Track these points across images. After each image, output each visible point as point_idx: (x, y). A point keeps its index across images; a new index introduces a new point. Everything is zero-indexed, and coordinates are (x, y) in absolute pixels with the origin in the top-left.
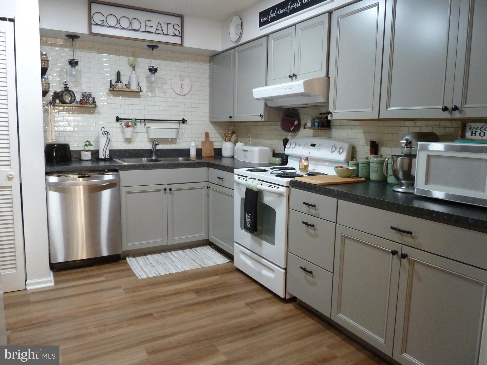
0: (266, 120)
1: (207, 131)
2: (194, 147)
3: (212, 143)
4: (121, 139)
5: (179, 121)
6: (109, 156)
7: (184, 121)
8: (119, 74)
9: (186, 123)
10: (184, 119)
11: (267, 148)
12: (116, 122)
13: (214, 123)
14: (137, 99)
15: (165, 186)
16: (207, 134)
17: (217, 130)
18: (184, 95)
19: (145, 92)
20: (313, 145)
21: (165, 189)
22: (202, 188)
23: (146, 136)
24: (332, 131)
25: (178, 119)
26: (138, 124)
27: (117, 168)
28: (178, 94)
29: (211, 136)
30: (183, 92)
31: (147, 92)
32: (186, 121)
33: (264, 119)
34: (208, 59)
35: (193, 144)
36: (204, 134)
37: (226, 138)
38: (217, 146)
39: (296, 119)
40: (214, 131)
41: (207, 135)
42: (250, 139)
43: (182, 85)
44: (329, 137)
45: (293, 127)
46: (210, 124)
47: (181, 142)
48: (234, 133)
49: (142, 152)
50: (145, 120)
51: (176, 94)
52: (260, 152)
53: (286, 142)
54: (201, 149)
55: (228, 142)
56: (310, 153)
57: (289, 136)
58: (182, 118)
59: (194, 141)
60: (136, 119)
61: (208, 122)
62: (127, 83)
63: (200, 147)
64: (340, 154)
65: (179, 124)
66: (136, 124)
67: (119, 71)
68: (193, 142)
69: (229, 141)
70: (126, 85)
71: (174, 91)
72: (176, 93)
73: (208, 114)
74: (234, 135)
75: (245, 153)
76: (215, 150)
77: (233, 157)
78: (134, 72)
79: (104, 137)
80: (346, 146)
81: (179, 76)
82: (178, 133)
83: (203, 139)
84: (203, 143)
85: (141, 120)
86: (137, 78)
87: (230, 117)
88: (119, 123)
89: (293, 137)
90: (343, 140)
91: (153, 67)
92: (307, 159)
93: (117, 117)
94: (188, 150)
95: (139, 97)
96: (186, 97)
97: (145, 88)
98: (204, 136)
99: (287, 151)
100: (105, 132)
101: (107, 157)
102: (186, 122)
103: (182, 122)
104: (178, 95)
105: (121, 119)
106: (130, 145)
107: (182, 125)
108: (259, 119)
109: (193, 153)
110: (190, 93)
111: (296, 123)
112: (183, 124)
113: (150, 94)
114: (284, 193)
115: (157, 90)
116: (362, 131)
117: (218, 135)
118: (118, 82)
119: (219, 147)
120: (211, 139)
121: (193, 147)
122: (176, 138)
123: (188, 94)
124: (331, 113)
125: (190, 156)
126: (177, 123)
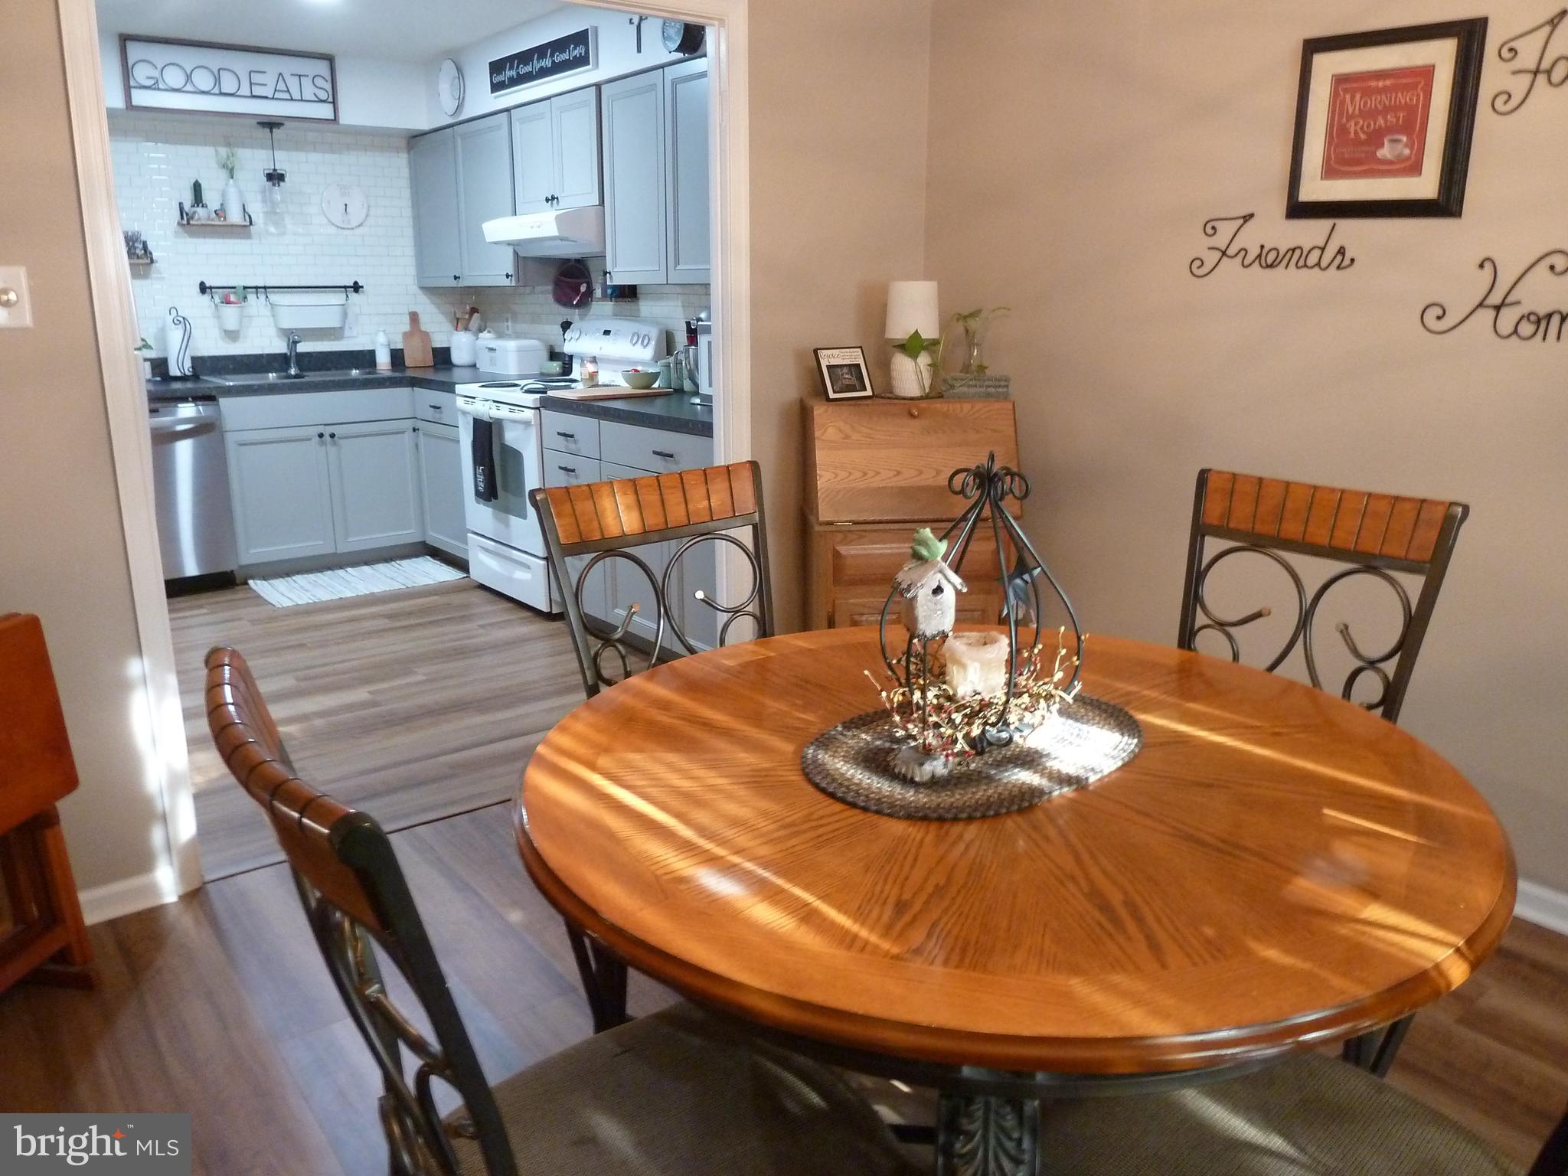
0: (520, 284)
1: (413, 309)
2: (386, 346)
3: (426, 336)
4: (215, 333)
5: (345, 287)
6: (191, 370)
7: (356, 287)
8: (197, 188)
9: (363, 292)
10: (358, 283)
11: (534, 343)
12: (201, 294)
13: (431, 291)
14: (243, 241)
15: (321, 429)
16: (414, 315)
17: (438, 305)
18: (354, 228)
19: (262, 226)
20: (607, 333)
21: (321, 436)
22: (403, 432)
23: (273, 324)
24: (640, 304)
25: (343, 285)
26: (251, 297)
27: (214, 393)
28: (338, 227)
29: (423, 319)
30: (349, 222)
31: (266, 224)
32: (362, 287)
33: (516, 282)
34: (403, 143)
35: (381, 339)
36: (408, 317)
37: (459, 323)
38: (439, 342)
39: (583, 280)
40: (432, 308)
41: (414, 317)
42: (510, 324)
43: (346, 205)
44: (635, 317)
45: (578, 298)
46: (420, 292)
47: (355, 334)
48: (474, 311)
49: (264, 360)
50: (265, 288)
51: (333, 226)
52: (520, 350)
53: (566, 326)
54: (401, 350)
55: (462, 333)
56: (601, 348)
57: (573, 315)
58: (353, 282)
59: (384, 331)
60: (245, 288)
61: (414, 289)
62: (218, 207)
63: (399, 346)
64: (645, 347)
65: (344, 294)
66: (246, 298)
67: (197, 181)
68: (381, 334)
69: (466, 329)
70: (215, 211)
71: (329, 221)
72: (333, 224)
73: (412, 271)
74: (476, 316)
75: (492, 354)
76: (435, 350)
77: (474, 366)
78: (231, 180)
79: (177, 329)
80: (654, 333)
81: (338, 185)
82: (345, 315)
83: (406, 327)
84: (406, 336)
85: (256, 288)
86: (241, 194)
87: (456, 278)
88: (206, 297)
89: (582, 317)
90: (652, 321)
91: (275, 170)
92: (594, 360)
93: (202, 284)
94: (372, 353)
95: (248, 236)
96: (357, 231)
97: (261, 215)
98: (407, 319)
99: (568, 348)
100: (178, 318)
101: (187, 373)
102: (361, 289)
103: (352, 289)
104: (340, 230)
105: (211, 288)
106: (237, 344)
107: (353, 296)
108: (507, 282)
109: (383, 360)
110: (367, 223)
111: (583, 288)
112: (355, 294)
113: (272, 230)
114: (532, 420)
115: (288, 220)
116: (680, 304)
117: (441, 318)
118: (198, 206)
119: (444, 345)
120: (423, 328)
121: (382, 345)
122: (340, 328)
123: (361, 225)
124: (610, 273)
125: (377, 365)
126: (342, 292)
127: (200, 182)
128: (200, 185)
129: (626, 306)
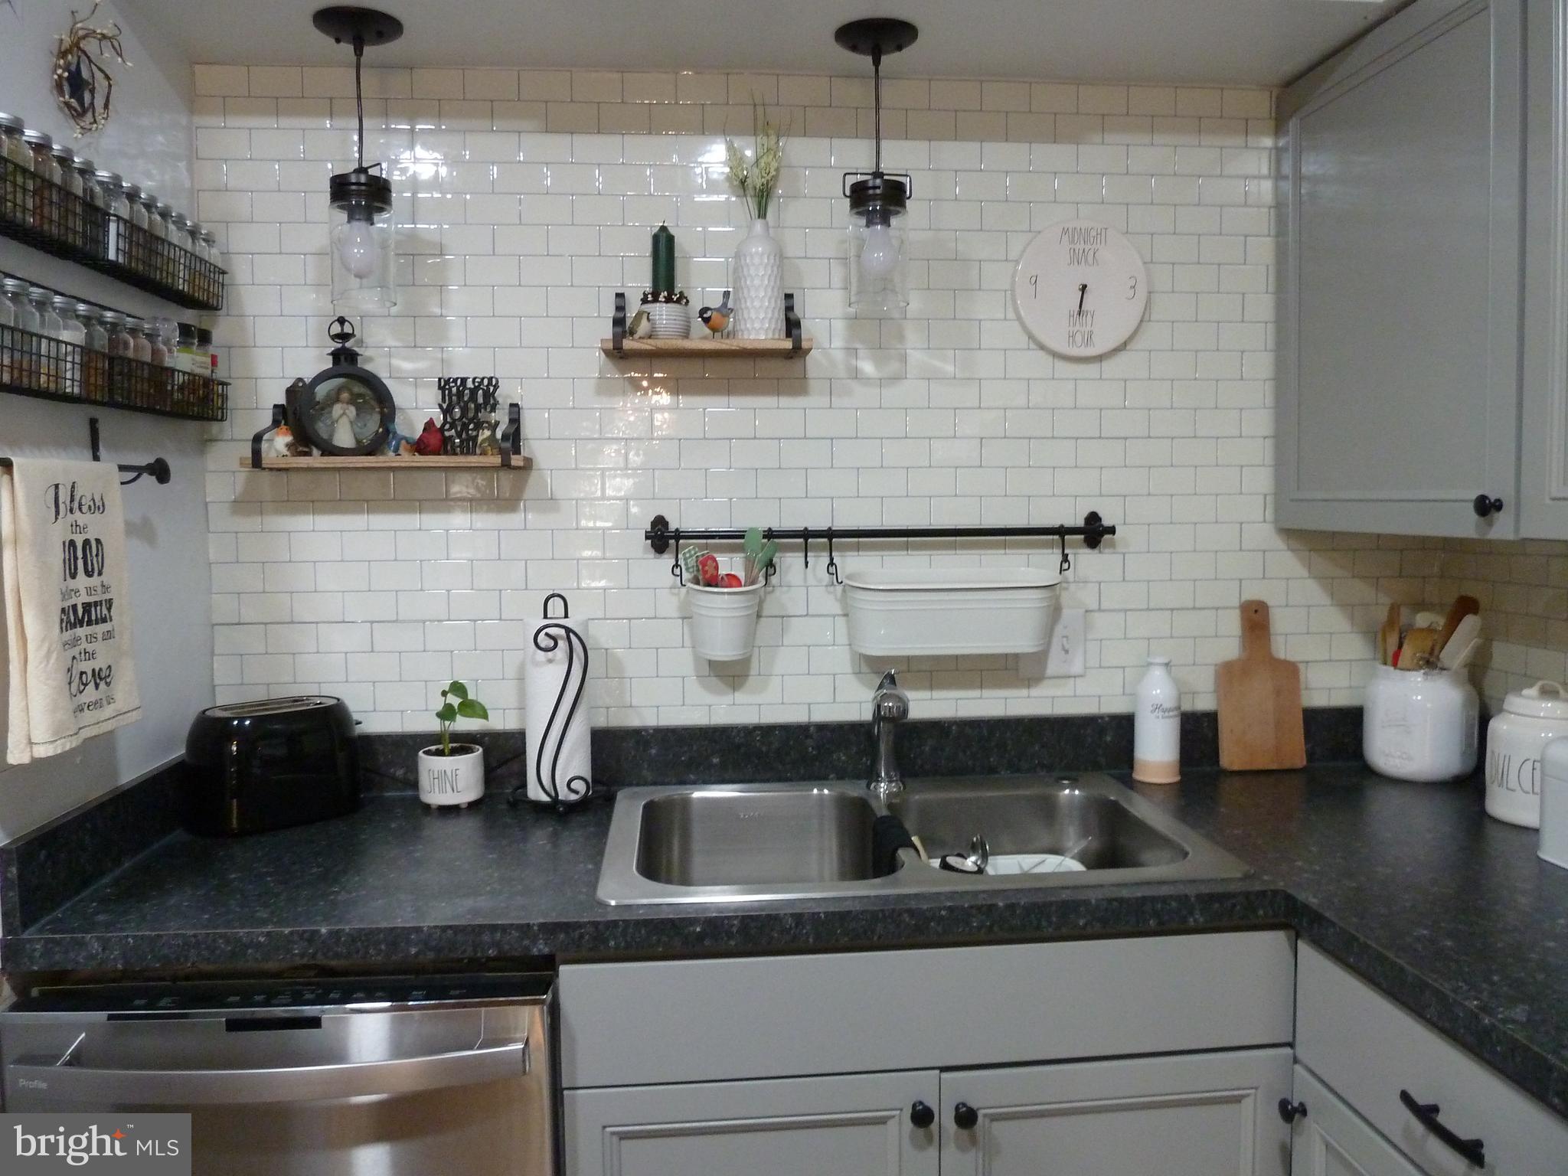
1: (1254, 592)
2: (1170, 710)
3: (1289, 671)
4: (683, 662)
5: (1061, 531)
6: (579, 785)
7: (1094, 532)
8: (664, 247)
9: (1112, 545)
10: (1100, 519)
12: (652, 553)
14: (785, 401)
15: (924, 1089)
16: (1256, 611)
17: (1327, 583)
18: (1099, 358)
19: (839, 356)
21: (924, 1116)
22: (1238, 1100)
23: (842, 638)
25: (1055, 522)
26: (791, 563)
27: (541, 948)
28: (1056, 355)
29: (1281, 622)
30: (1089, 340)
31: (852, 351)
32: (1112, 530)
34: (1262, 104)
35: (1158, 688)
36: (1237, 614)
38: (1324, 688)
40: (1310, 591)
41: (1255, 619)
43: (1084, 287)
46: (1279, 543)
47: (1077, 668)
48: (1466, 606)
49: (809, 742)
50: (830, 534)
51: (1041, 353)
54: (1212, 718)
55: (1417, 678)
58: (1085, 514)
59: (1167, 665)
60: (770, 534)
61: (1263, 533)
62: (716, 303)
63: (1206, 704)
65: (1058, 552)
66: (770, 564)
67: (663, 229)
68: (1158, 673)
69: (1430, 662)
71: (1031, 337)
72: (1042, 347)
73: (1262, 480)
74: (1470, 623)
76: (1314, 719)
78: (759, 225)
79: (550, 661)
81: (1065, 231)
82: (1054, 613)
83: (1229, 646)
84: (1229, 674)
85: (806, 534)
86: (781, 258)
87: (1485, 507)
88: (667, 560)
91: (877, 174)
93: (660, 522)
94: (1124, 726)
95: (798, 386)
96: (1109, 367)
97: (839, 326)
98: (1232, 624)
100: (552, 631)
101: (564, 794)
102: (1107, 537)
103: (1082, 537)
104: (1060, 365)
105: (678, 535)
106: (740, 697)
107: (1084, 559)
109: (1156, 749)
110: (1138, 344)
112: (1088, 551)
113: (867, 367)
115: (913, 338)
117: (1335, 620)
118: (656, 300)
119: (1340, 699)
120: (1282, 649)
121: (1157, 708)
122: (1036, 651)
123: (1123, 347)
125: (1137, 766)
126: (1050, 545)
127: (672, 231)
128: (671, 239)
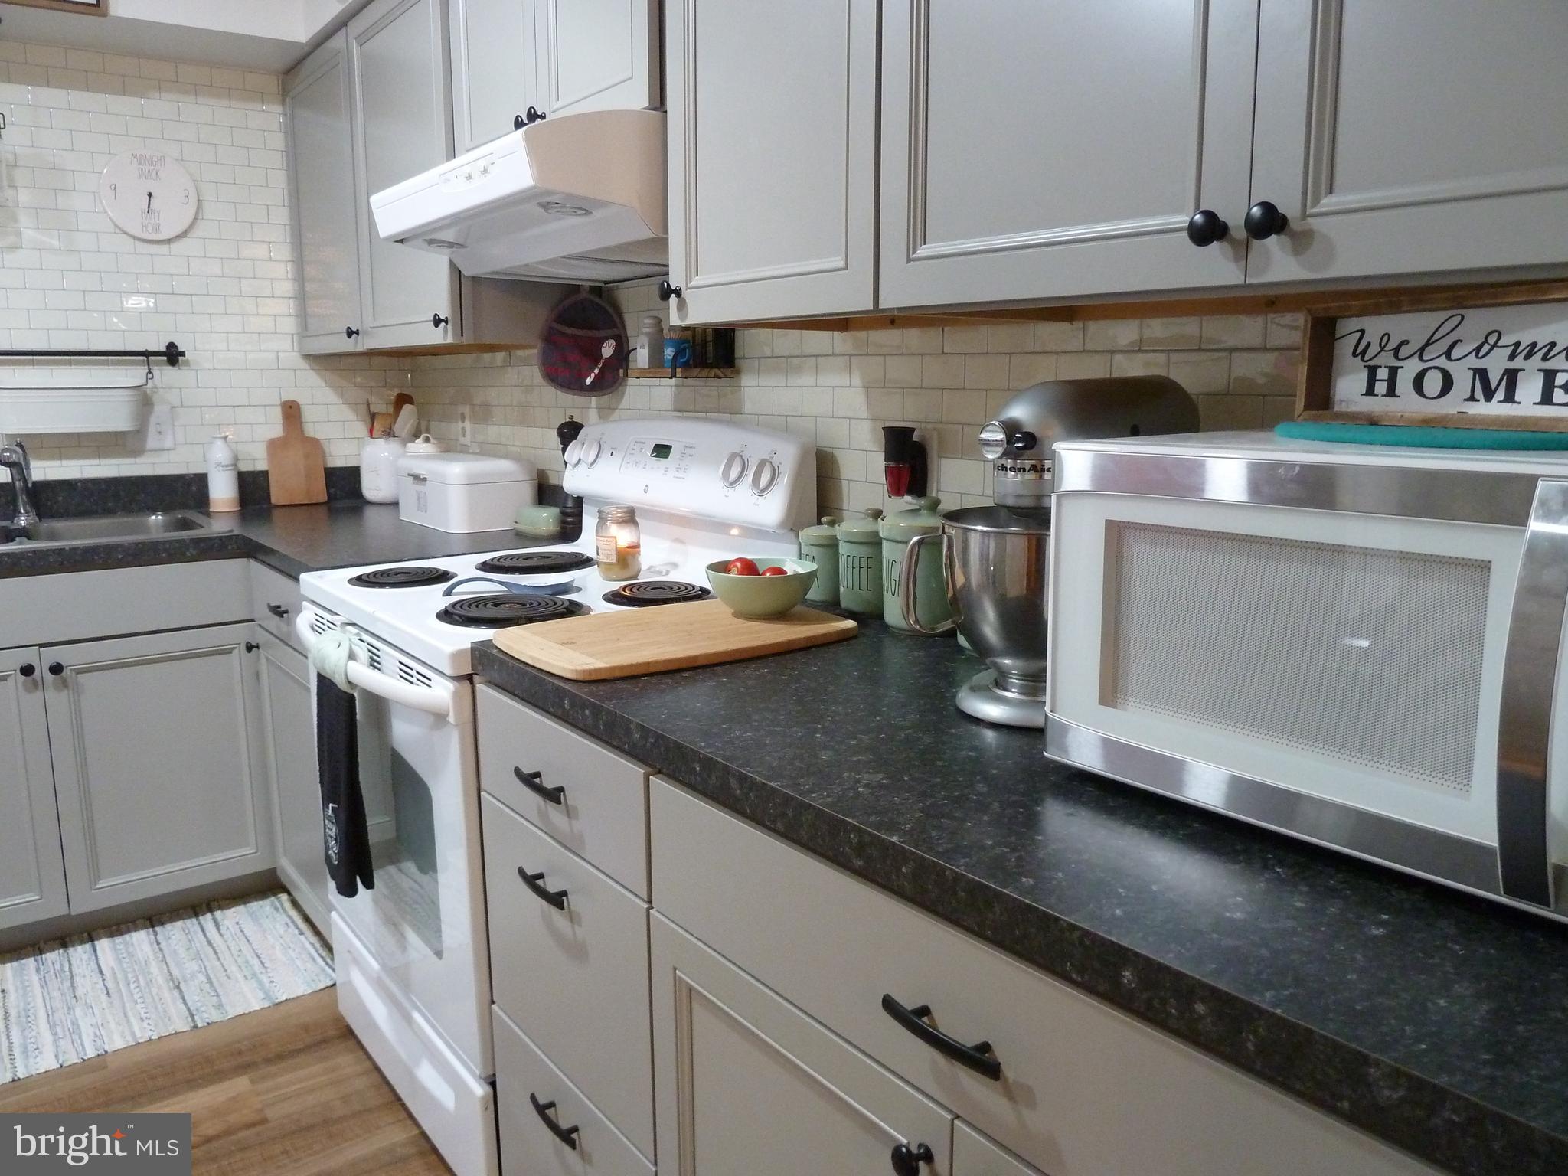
0: (464, 341)
1: (290, 395)
2: (227, 466)
3: (315, 445)
5: (147, 354)
7: (173, 355)
9: (187, 363)
10: (176, 347)
11: (505, 465)
13: (325, 362)
15: (34, 655)
16: (291, 407)
17: (340, 391)
18: (169, 241)
20: (662, 451)
21: (29, 670)
22: (229, 652)
24: (743, 383)
25: (142, 349)
28: (135, 238)
29: (310, 415)
30: (157, 229)
32: (183, 354)
33: (454, 335)
34: (271, 84)
35: (220, 453)
36: (279, 409)
37: (380, 424)
38: (340, 457)
39: (609, 332)
40: (329, 396)
41: (291, 412)
43: (150, 195)
44: (729, 412)
45: (596, 371)
46: (303, 364)
47: (168, 444)
48: (402, 400)
51: (124, 235)
52: (473, 483)
53: (569, 432)
54: (265, 474)
55: (381, 442)
56: (646, 489)
57: (586, 408)
58: (166, 344)
59: (224, 439)
61: (293, 358)
63: (262, 466)
64: (762, 492)
65: (144, 367)
68: (220, 443)
69: (389, 433)
71: (115, 225)
72: (125, 232)
73: (287, 325)
74: (407, 409)
75: (419, 487)
76: (330, 473)
77: (395, 504)
80: (787, 455)
81: (134, 156)
82: (145, 407)
83: (275, 429)
84: (273, 445)
87: (350, 333)
89: (605, 413)
90: (779, 426)
92: (630, 517)
94: (200, 482)
96: (175, 247)
98: (277, 415)
99: (573, 482)
102: (182, 358)
103: (165, 358)
104: (140, 245)
107: (165, 374)
108: (437, 337)
109: (222, 491)
110: (198, 232)
111: (607, 350)
112: (171, 368)
114: (449, 709)
115: (22, 222)
116: (857, 380)
117: (348, 414)
119: (351, 463)
120: (310, 431)
121: (219, 464)
122: (138, 431)
123: (184, 235)
124: (678, 293)
125: (211, 504)
126: (141, 363)
129: (707, 388)
